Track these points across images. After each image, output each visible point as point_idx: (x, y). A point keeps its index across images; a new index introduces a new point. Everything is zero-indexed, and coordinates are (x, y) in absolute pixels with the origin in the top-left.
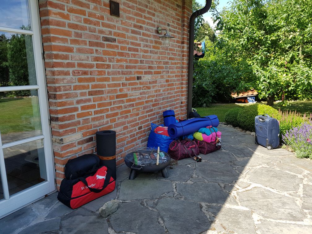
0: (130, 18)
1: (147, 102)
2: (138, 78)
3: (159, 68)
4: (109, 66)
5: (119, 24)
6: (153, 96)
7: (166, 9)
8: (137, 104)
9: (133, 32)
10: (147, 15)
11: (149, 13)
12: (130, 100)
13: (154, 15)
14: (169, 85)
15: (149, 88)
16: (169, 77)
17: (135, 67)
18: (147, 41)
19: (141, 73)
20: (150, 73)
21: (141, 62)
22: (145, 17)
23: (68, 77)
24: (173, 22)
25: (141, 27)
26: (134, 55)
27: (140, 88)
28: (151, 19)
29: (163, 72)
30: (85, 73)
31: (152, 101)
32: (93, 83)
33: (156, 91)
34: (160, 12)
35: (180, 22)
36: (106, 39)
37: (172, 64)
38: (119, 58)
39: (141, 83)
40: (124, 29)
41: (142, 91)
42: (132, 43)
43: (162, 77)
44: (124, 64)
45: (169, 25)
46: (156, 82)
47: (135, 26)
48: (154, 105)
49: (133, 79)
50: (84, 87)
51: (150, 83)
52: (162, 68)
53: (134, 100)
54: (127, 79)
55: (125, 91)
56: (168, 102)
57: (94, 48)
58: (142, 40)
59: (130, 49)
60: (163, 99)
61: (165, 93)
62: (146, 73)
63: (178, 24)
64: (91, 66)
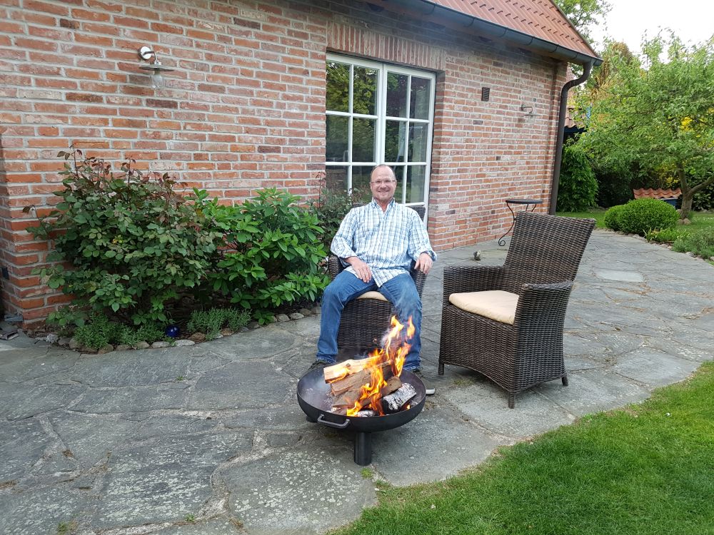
0: (496, 100)
1: (503, 185)
2: (498, 158)
3: (520, 147)
4: (474, 146)
5: (487, 108)
6: (510, 179)
7: (533, 83)
8: (493, 186)
9: (499, 112)
10: (513, 94)
11: (515, 91)
12: (487, 181)
13: (520, 92)
14: (529, 168)
15: (507, 169)
16: (530, 158)
17: (496, 147)
18: (510, 120)
19: (501, 152)
20: (510, 153)
21: (503, 141)
22: (511, 96)
23: (448, 156)
24: (541, 95)
25: (506, 107)
26: (497, 135)
27: (498, 169)
28: (516, 97)
29: (525, 152)
30: (458, 153)
31: (508, 184)
32: (462, 162)
33: (514, 174)
34: (527, 87)
35: (549, 95)
36: (476, 122)
37: (535, 143)
38: (484, 138)
39: (499, 164)
40: (491, 111)
41: (499, 172)
42: (496, 124)
43: (522, 158)
44: (487, 144)
45: (535, 100)
46: (514, 163)
47: (501, 107)
48: (510, 190)
49: (492, 159)
50: (455, 165)
51: (509, 164)
52: (523, 148)
53: (491, 181)
54: (487, 159)
55: (484, 171)
56: (526, 188)
57: (466, 131)
58: (506, 119)
59: (493, 130)
60: (521, 183)
61: (523, 177)
62: (505, 153)
63: (546, 97)
64: (462, 147)
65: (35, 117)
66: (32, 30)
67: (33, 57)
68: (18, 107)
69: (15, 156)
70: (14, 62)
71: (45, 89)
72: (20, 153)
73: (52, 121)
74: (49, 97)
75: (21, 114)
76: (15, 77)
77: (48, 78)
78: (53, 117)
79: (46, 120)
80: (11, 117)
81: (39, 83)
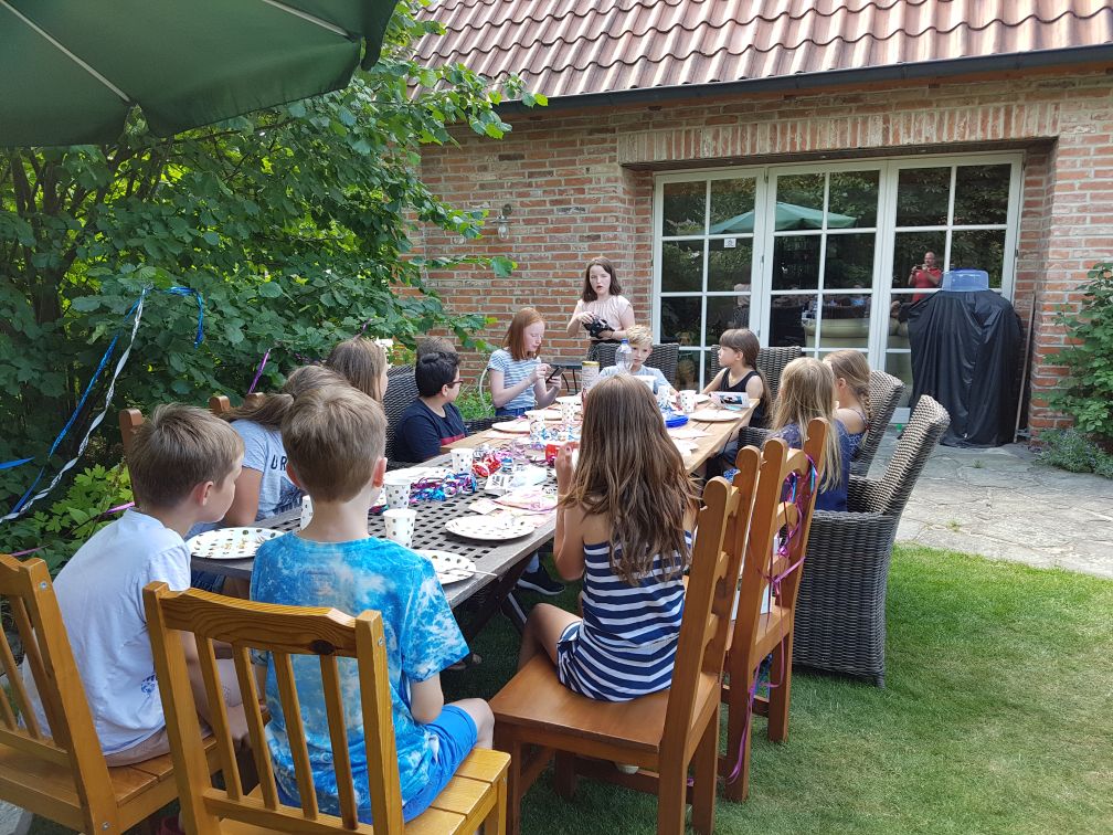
65: (1083, 252)
66: (1097, 174)
67: (1093, 197)
68: (1068, 244)
69: (1055, 287)
70: (1072, 205)
71: (1099, 225)
72: (1061, 285)
73: (1099, 254)
74: (1101, 232)
75: (1070, 250)
76: (1072, 218)
77: (1103, 215)
78: (1101, 251)
79: (1093, 254)
80: (1060, 254)
81: (1094, 220)
